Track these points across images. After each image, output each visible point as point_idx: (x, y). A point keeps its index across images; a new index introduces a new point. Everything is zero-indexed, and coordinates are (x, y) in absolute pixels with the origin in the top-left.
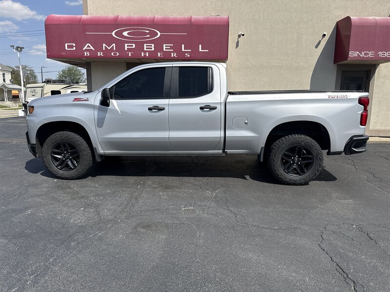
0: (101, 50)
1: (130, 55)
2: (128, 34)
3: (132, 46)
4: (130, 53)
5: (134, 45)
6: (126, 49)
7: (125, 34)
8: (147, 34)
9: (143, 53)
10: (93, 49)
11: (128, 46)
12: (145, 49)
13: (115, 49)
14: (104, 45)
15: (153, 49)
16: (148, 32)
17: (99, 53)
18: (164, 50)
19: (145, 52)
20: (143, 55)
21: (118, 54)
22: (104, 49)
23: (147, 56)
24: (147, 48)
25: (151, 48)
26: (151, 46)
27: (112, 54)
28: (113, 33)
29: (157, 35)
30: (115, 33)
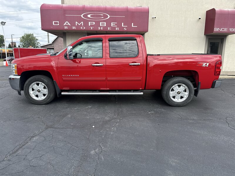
3: (93, 23)
4: (92, 28)
6: (89, 25)
7: (89, 16)
8: (102, 16)
9: (99, 28)
10: (70, 25)
11: (90, 23)
13: (83, 25)
14: (76, 22)
16: (102, 15)
17: (73, 27)
18: (112, 26)
19: (101, 27)
21: (85, 28)
22: (76, 25)
23: (102, 29)
24: (102, 25)
25: (104, 25)
26: (104, 23)
27: (81, 28)
28: (82, 16)
29: (108, 17)
30: (83, 16)
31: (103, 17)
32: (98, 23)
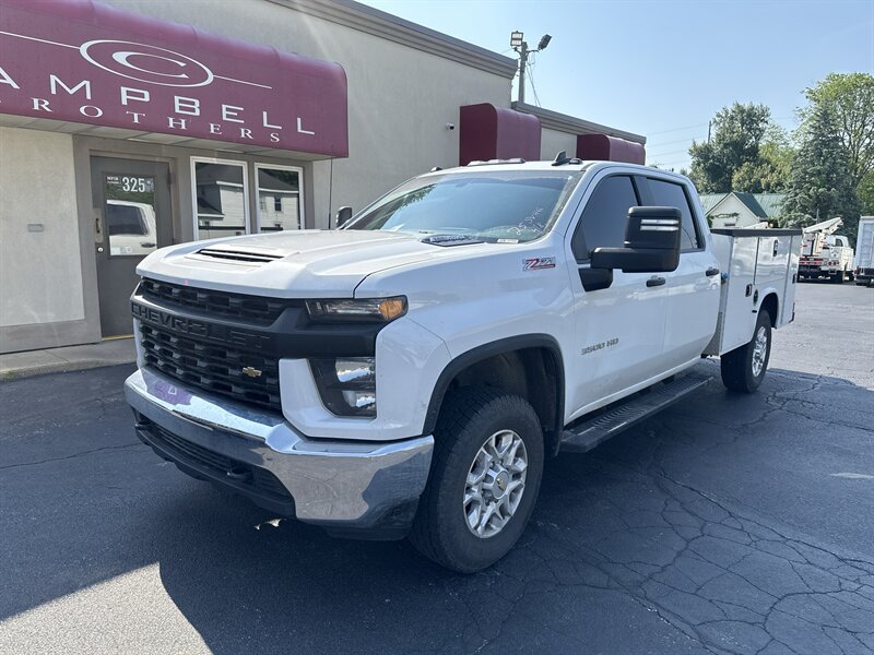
0: (43, 92)
1: (136, 121)
2: (128, 59)
3: (142, 96)
4: (136, 115)
5: (146, 94)
6: (124, 102)
7: (120, 57)
8: (179, 70)
9: (171, 119)
10: (15, 86)
11: (128, 93)
12: (177, 110)
13: (89, 97)
14: (53, 78)
15: (197, 113)
16: (182, 64)
17: (36, 101)
18: (225, 118)
19: (177, 117)
20: (171, 126)
21: (100, 113)
22: (54, 92)
23: (183, 127)
24: (181, 108)
25: (193, 110)
26: (193, 103)
27: (82, 110)
28: (83, 49)
29: (206, 77)
30: (89, 51)
31: (184, 76)
32: (163, 99)
